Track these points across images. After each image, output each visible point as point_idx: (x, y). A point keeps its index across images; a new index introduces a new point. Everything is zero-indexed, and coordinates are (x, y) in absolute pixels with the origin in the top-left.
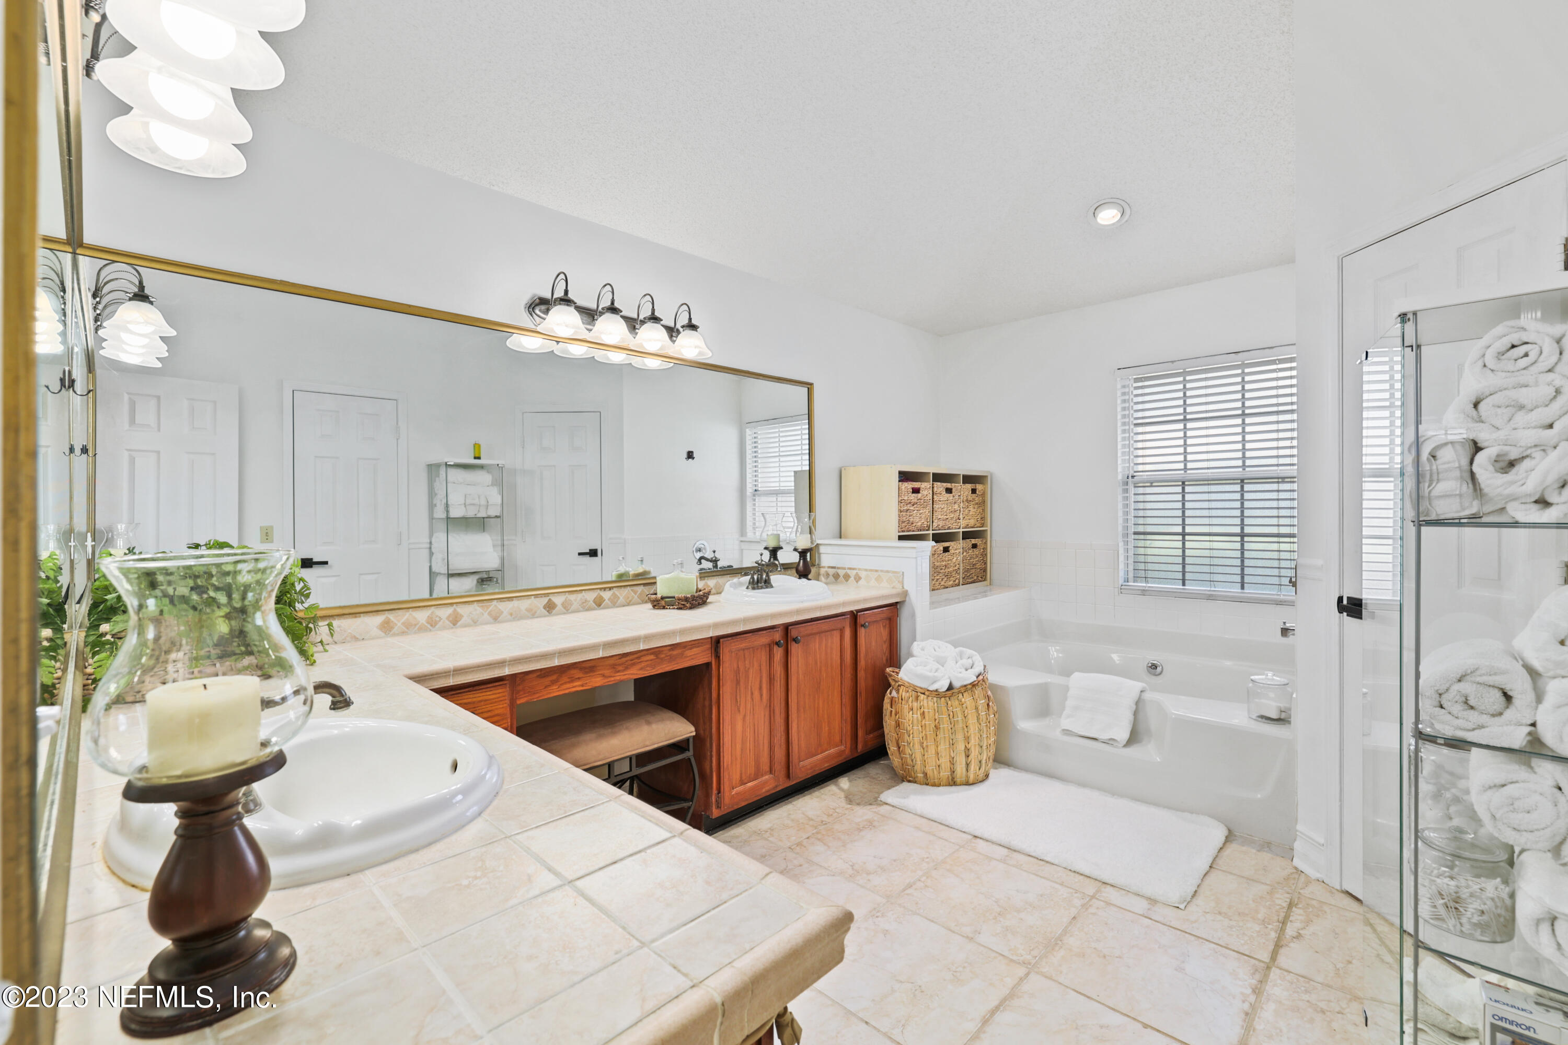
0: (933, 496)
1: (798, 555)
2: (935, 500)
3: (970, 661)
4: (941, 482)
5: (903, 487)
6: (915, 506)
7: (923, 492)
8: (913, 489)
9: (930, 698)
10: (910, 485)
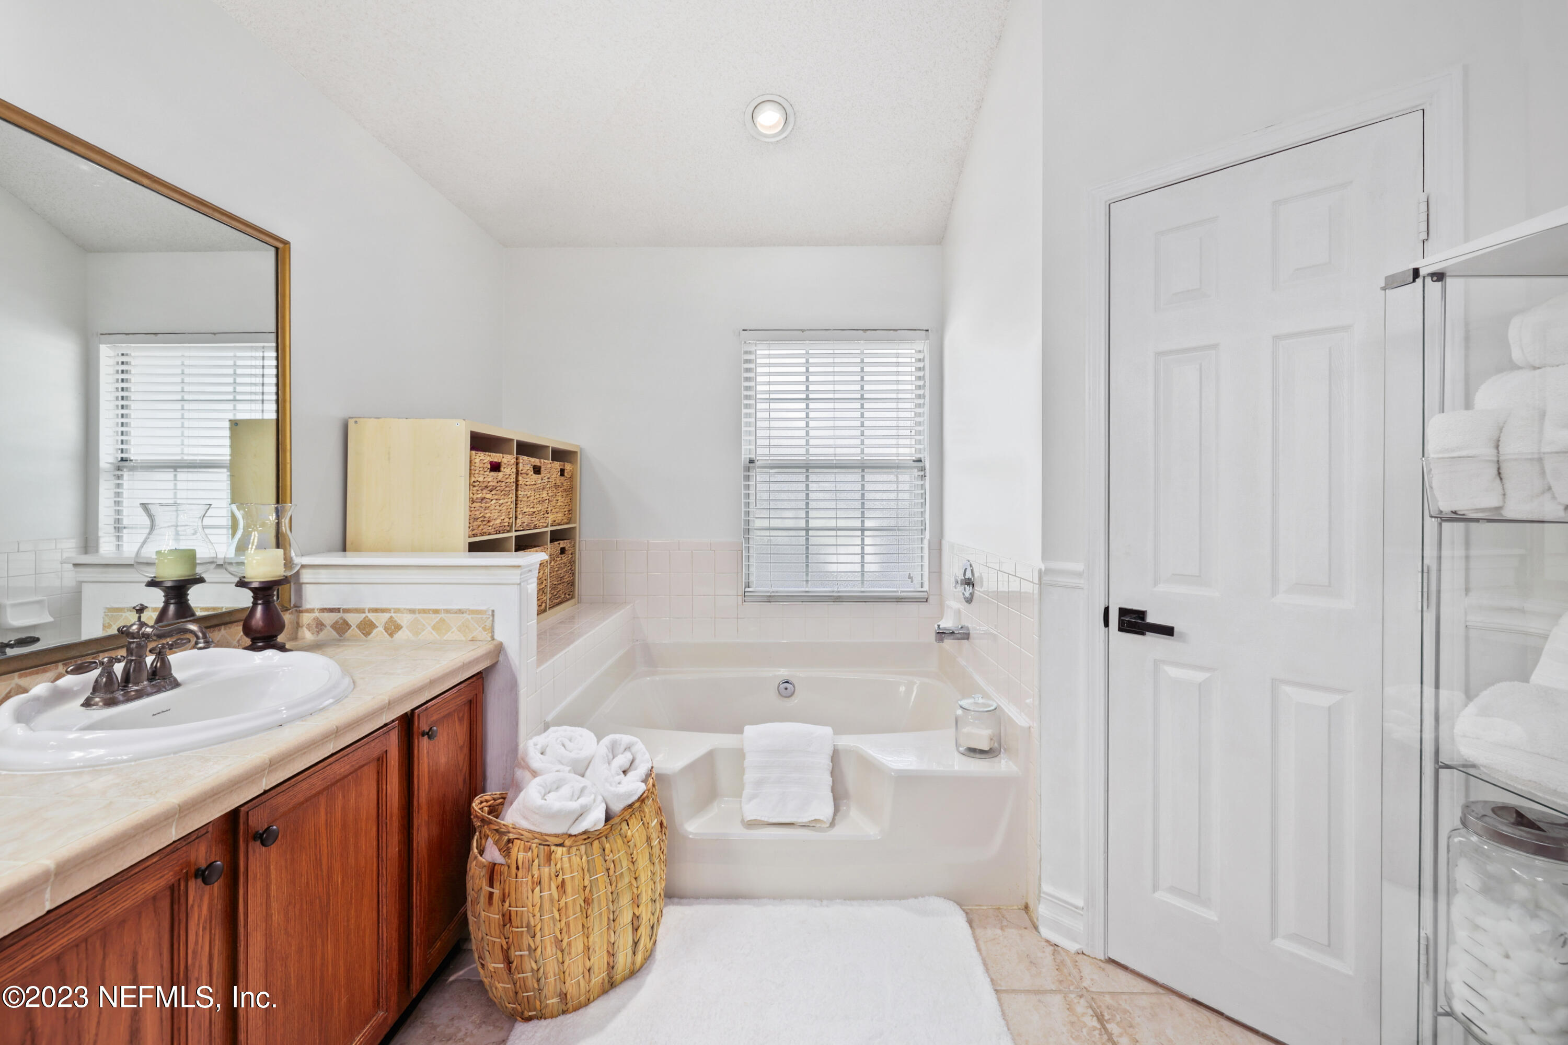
0: (517, 477)
1: (250, 594)
2: (520, 482)
3: (628, 756)
4: (527, 456)
5: (477, 460)
6: (494, 492)
7: (508, 471)
8: (491, 463)
9: (575, 849)
10: (484, 458)
